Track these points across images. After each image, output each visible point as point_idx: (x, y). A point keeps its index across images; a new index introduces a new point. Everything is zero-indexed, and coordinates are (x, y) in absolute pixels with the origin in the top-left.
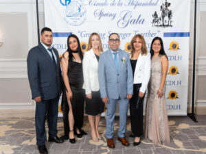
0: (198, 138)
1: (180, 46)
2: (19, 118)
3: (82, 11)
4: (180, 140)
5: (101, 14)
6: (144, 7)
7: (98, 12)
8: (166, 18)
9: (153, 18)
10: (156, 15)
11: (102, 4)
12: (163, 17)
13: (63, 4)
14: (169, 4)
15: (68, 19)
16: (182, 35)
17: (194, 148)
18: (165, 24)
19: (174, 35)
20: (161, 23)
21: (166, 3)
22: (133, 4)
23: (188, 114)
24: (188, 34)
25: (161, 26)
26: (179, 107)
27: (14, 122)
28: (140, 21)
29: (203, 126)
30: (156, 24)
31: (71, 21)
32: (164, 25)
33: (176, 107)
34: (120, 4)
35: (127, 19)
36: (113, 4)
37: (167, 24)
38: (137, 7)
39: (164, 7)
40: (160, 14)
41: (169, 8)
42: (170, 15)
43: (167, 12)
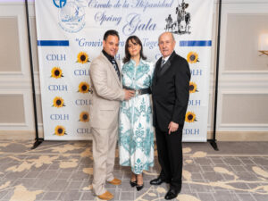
0: (212, 169)
1: (199, 57)
2: (11, 140)
3: (80, 14)
4: (190, 171)
5: (103, 18)
6: (156, 9)
7: (100, 15)
8: (183, 23)
9: (166, 23)
10: (170, 19)
11: (104, 6)
12: (179, 21)
13: (57, 6)
14: (187, 5)
15: (64, 24)
16: (202, 43)
17: (203, 182)
18: (181, 30)
19: (193, 44)
20: (177, 30)
21: (183, 4)
22: (141, 5)
23: (208, 140)
24: (210, 43)
25: (176, 32)
26: (197, 132)
27: (4, 145)
28: (150, 26)
29: (222, 155)
30: (170, 30)
31: (68, 27)
32: (180, 32)
33: (193, 131)
34: (126, 6)
35: (134, 24)
36: (117, 6)
37: (183, 30)
38: (147, 9)
39: (180, 9)
40: (175, 18)
41: (187, 10)
42: (187, 18)
43: (184, 15)
